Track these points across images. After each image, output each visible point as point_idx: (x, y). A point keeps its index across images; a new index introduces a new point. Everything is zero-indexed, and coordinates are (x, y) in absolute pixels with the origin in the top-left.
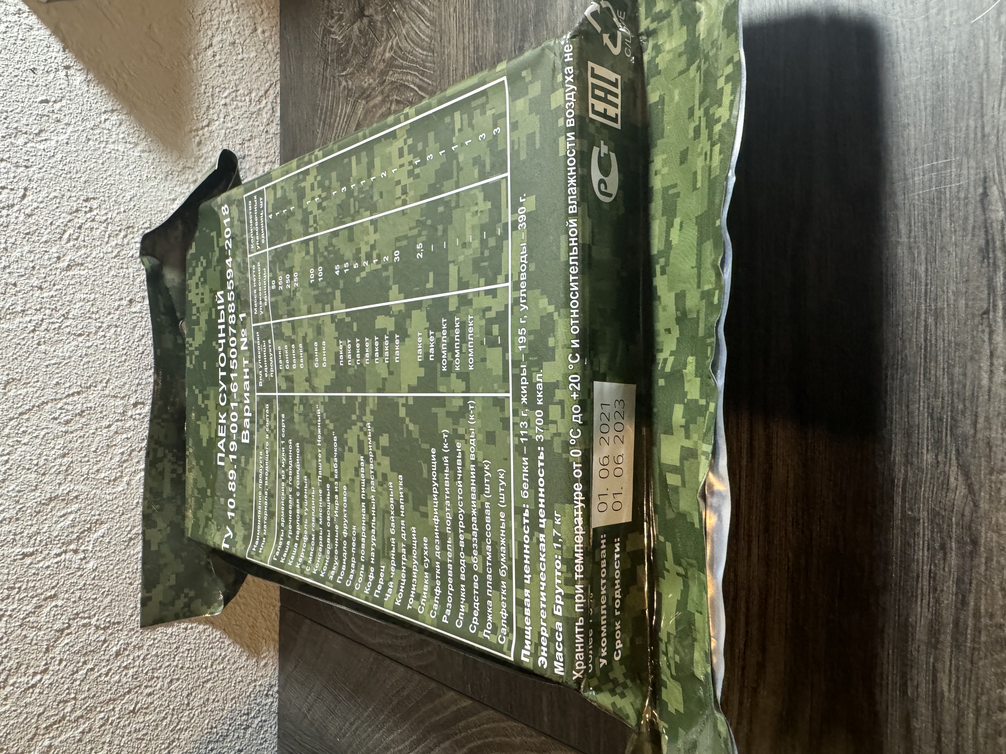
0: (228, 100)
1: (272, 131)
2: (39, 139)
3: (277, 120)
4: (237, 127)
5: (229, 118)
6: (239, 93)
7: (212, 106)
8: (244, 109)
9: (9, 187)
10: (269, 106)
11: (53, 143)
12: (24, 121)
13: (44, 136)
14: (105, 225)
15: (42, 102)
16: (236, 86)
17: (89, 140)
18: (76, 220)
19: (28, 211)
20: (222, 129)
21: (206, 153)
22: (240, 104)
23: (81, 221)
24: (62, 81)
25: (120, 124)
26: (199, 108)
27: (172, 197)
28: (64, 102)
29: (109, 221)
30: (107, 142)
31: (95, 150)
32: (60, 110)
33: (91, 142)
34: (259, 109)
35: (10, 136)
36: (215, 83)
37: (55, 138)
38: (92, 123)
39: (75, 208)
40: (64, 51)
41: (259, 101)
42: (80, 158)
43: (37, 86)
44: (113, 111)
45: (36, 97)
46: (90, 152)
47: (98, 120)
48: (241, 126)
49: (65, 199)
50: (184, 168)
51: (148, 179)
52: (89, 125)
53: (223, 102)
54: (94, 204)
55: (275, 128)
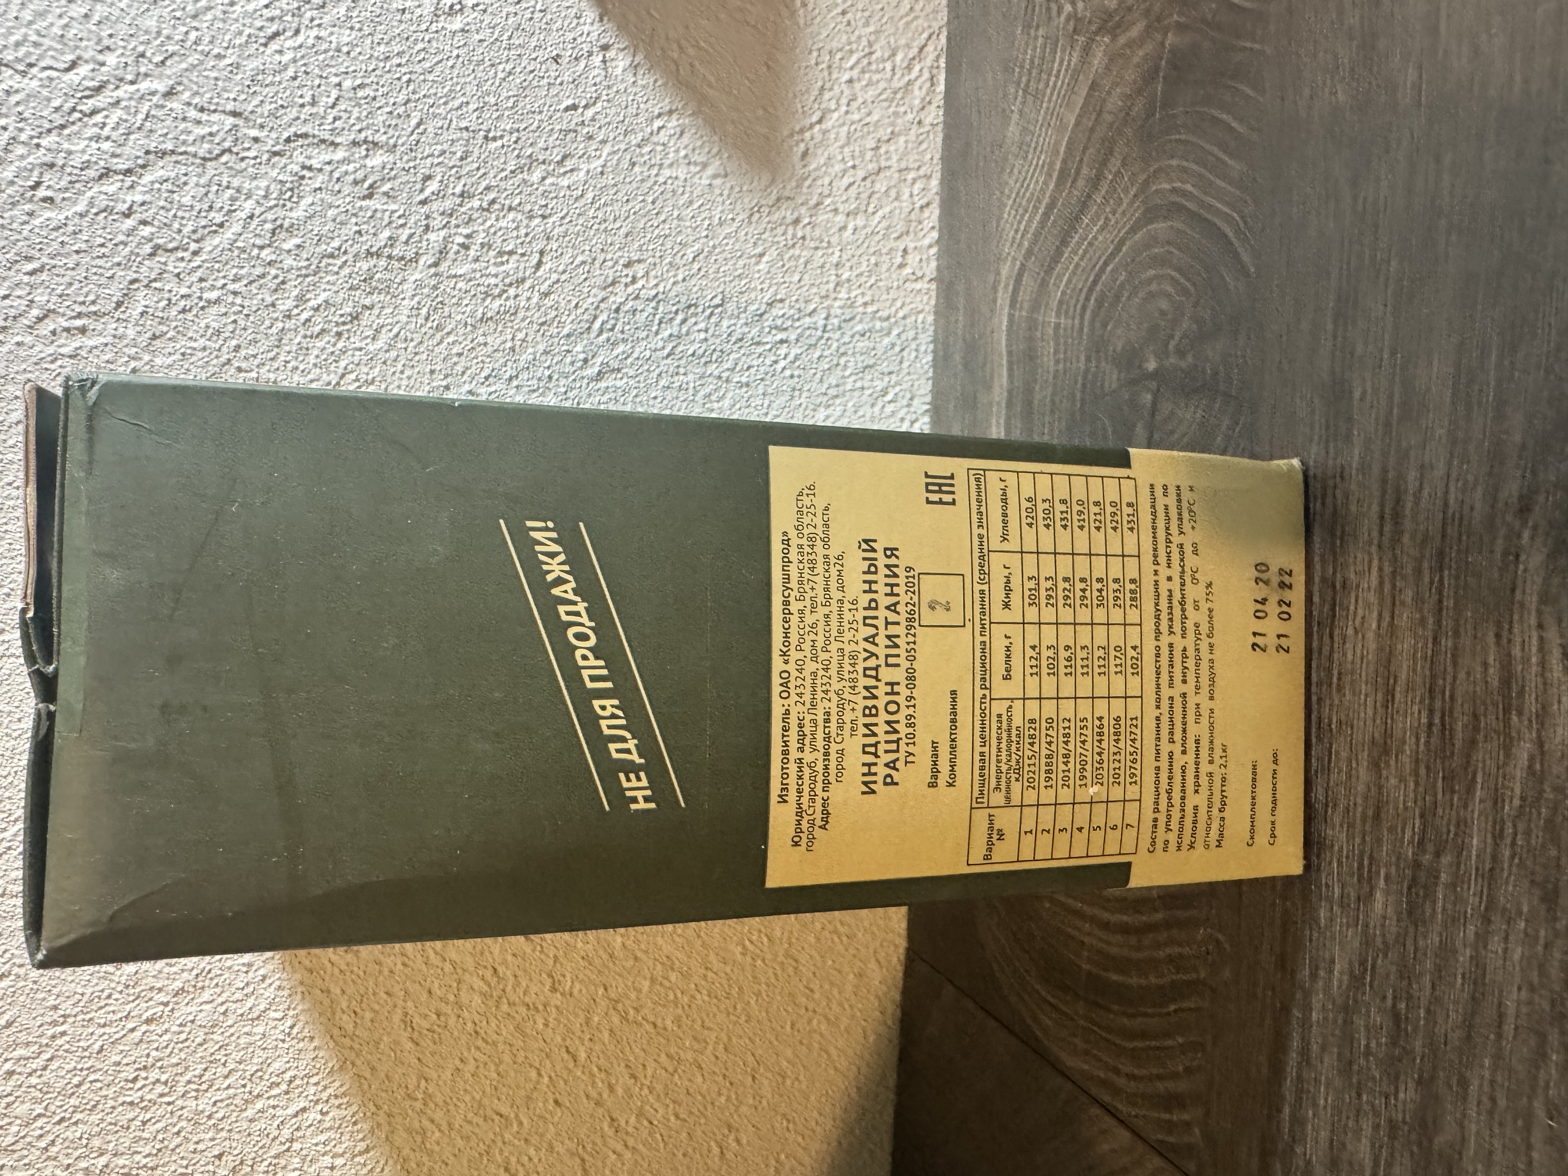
0: (855, 73)
1: (928, 120)
2: (562, 170)
3: (939, 99)
4: (868, 120)
5: (854, 105)
6: (874, 57)
7: (828, 86)
8: (882, 85)
9: (520, 251)
10: (926, 75)
11: (582, 174)
12: (542, 144)
13: (569, 164)
14: (653, 304)
15: (567, 109)
16: (870, 44)
17: (634, 164)
18: (612, 299)
19: (544, 288)
20: (844, 124)
21: (815, 170)
22: (875, 77)
23: (619, 300)
24: (596, 71)
25: (682, 133)
26: (808, 91)
27: (759, 250)
28: (599, 105)
29: (660, 296)
30: (661, 165)
31: (643, 181)
32: (593, 119)
33: (637, 169)
34: (909, 83)
35: (521, 168)
36: (835, 45)
37: (584, 167)
38: (640, 136)
39: (610, 280)
40: (601, 20)
41: (909, 68)
42: (620, 195)
43: (561, 84)
44: (671, 112)
45: (559, 102)
46: (634, 185)
47: (649, 130)
48: (875, 117)
49: (597, 264)
50: (778, 200)
51: (721, 224)
52: (635, 139)
53: (846, 77)
54: (640, 270)
55: (935, 115)
